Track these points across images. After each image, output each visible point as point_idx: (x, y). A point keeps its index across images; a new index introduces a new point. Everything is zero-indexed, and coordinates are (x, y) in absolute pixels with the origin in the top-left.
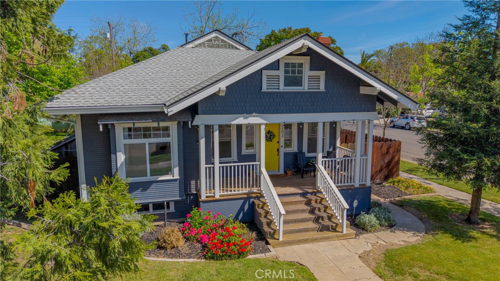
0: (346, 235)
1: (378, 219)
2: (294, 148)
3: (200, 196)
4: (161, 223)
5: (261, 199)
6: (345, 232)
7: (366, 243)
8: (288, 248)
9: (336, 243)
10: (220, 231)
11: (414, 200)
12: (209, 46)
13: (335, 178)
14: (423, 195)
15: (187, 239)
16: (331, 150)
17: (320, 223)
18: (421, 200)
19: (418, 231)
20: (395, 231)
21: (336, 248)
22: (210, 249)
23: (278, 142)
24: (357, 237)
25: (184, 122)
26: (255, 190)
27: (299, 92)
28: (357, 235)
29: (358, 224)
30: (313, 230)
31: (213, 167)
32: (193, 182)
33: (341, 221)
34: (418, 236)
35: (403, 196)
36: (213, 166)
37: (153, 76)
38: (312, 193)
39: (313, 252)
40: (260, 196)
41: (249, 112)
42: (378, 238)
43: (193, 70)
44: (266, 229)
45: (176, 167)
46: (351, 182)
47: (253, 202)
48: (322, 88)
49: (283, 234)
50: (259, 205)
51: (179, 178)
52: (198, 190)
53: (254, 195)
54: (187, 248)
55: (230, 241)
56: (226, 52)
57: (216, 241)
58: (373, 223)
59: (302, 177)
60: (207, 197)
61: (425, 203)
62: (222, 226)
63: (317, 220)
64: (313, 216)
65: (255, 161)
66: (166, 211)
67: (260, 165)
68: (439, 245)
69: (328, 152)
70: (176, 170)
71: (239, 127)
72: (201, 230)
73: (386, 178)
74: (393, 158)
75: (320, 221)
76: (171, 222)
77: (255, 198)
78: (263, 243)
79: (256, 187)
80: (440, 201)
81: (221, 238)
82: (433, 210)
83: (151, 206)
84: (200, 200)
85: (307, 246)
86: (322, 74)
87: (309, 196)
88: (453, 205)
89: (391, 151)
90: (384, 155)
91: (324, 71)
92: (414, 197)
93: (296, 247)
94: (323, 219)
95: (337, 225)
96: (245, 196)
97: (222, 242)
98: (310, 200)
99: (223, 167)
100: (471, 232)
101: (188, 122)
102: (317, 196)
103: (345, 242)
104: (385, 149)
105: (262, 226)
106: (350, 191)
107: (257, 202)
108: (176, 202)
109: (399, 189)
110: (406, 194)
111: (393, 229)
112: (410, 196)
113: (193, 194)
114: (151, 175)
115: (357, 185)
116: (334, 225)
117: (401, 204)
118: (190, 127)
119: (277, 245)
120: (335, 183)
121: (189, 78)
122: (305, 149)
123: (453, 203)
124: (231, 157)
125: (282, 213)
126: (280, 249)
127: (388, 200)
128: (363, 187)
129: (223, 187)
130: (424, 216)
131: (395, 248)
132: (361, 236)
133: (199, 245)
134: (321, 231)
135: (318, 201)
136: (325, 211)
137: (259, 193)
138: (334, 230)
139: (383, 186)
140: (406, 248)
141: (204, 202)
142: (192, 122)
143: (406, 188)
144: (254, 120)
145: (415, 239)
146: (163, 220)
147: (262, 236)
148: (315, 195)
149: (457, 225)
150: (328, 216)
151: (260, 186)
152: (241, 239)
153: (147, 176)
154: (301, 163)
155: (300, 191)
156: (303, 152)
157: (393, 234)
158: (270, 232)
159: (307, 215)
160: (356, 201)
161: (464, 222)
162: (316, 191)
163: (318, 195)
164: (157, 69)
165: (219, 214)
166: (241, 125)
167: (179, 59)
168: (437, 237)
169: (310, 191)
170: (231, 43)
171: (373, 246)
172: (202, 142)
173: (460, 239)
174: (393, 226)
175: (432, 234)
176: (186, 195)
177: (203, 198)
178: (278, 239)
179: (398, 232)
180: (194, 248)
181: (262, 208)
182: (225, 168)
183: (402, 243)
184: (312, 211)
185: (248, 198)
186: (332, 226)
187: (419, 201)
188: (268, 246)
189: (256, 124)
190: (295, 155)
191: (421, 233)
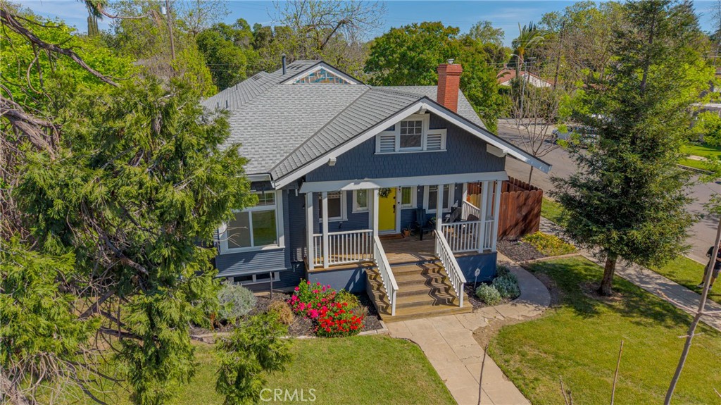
0: (463, 309)
1: (500, 290)
2: (413, 204)
3: (308, 266)
4: (266, 293)
5: (374, 269)
6: (462, 306)
7: (483, 318)
8: (401, 323)
9: (452, 317)
10: (329, 305)
11: (549, 263)
12: (312, 81)
13: (452, 243)
14: (562, 256)
15: (297, 314)
16: (456, 205)
17: (436, 296)
18: (557, 264)
19: (543, 305)
20: (517, 304)
21: (451, 323)
22: (321, 326)
23: (394, 198)
24: (475, 311)
25: (290, 190)
26: (367, 258)
27: (417, 153)
28: (475, 308)
29: (479, 296)
30: (428, 303)
31: (322, 237)
32: (299, 250)
33: (458, 295)
34: (539, 310)
35: (538, 257)
36: (321, 235)
37: (252, 132)
38: (429, 261)
39: (426, 328)
40: (372, 265)
41: (360, 176)
42: (497, 312)
43: (297, 120)
44: (378, 303)
45: (282, 235)
46: (474, 248)
47: (365, 272)
48: (443, 148)
49: (396, 308)
50: (371, 275)
51: (284, 247)
52: (305, 258)
53: (365, 265)
54: (298, 324)
55: (341, 318)
56: (333, 89)
57: (326, 318)
58: (493, 295)
59: (421, 239)
60: (315, 267)
61: (560, 268)
62: (333, 300)
63: (433, 293)
64: (428, 288)
65: (368, 229)
66: (271, 281)
67: (373, 233)
68: (558, 321)
69: (452, 208)
70: (282, 240)
71: (350, 193)
72: (310, 305)
73: (523, 233)
74: (532, 209)
75: (437, 293)
76: (277, 292)
77: (367, 268)
78: (375, 318)
79: (369, 253)
80: (578, 265)
81: (332, 314)
82: (566, 277)
83: (254, 277)
84: (308, 271)
85: (421, 321)
86: (443, 133)
87: (426, 264)
88: (591, 271)
89: (530, 202)
90: (520, 208)
91: (446, 130)
92: (550, 260)
93: (408, 322)
94: (439, 292)
95: (454, 297)
96: (357, 266)
97: (334, 319)
98: (427, 269)
99: (332, 236)
100: (598, 305)
101: (294, 190)
102: (436, 265)
103: (460, 317)
104: (522, 199)
105: (374, 300)
106: (472, 258)
107: (369, 272)
108: (281, 273)
109: (535, 248)
110: (542, 255)
111: (515, 301)
112: (546, 258)
113: (299, 262)
114: (255, 245)
115: (481, 251)
116: (451, 298)
117: (533, 269)
118: (297, 195)
119: (390, 320)
120: (452, 250)
121: (292, 133)
122: (426, 205)
123: (591, 268)
124: (340, 216)
125: (395, 289)
126: (392, 325)
127: (519, 263)
128: (486, 253)
129: (333, 254)
130: (553, 285)
131: (513, 323)
132: (479, 310)
133: (308, 321)
134: (436, 305)
135: (436, 271)
136: (443, 282)
137: (372, 262)
138: (451, 303)
139: (518, 244)
140: (523, 324)
141: (312, 273)
142: (298, 190)
143: (545, 247)
144: (366, 185)
145: (536, 313)
146: (268, 289)
147: (374, 311)
148: (433, 263)
149: (586, 297)
150: (445, 288)
151: (372, 253)
152: (352, 315)
153: (250, 246)
154: (421, 222)
155: (417, 259)
156: (424, 208)
157: (514, 307)
158: (383, 307)
159: (423, 287)
160: (478, 269)
161: (595, 293)
162: (434, 258)
163: (437, 263)
164: (256, 121)
165: (328, 287)
166: (352, 191)
167: (279, 104)
168: (559, 311)
169: (427, 258)
170: (339, 76)
171: (489, 321)
172: (310, 211)
173: (581, 315)
174: (517, 298)
175: (555, 308)
176: (292, 263)
177: (311, 268)
178: (391, 314)
179: (520, 306)
180: (304, 323)
181: (375, 279)
182: (334, 237)
183: (521, 318)
184: (428, 283)
185: (360, 268)
186: (449, 299)
187: (554, 265)
188: (380, 321)
189: (368, 189)
190: (414, 212)
191: (544, 306)
